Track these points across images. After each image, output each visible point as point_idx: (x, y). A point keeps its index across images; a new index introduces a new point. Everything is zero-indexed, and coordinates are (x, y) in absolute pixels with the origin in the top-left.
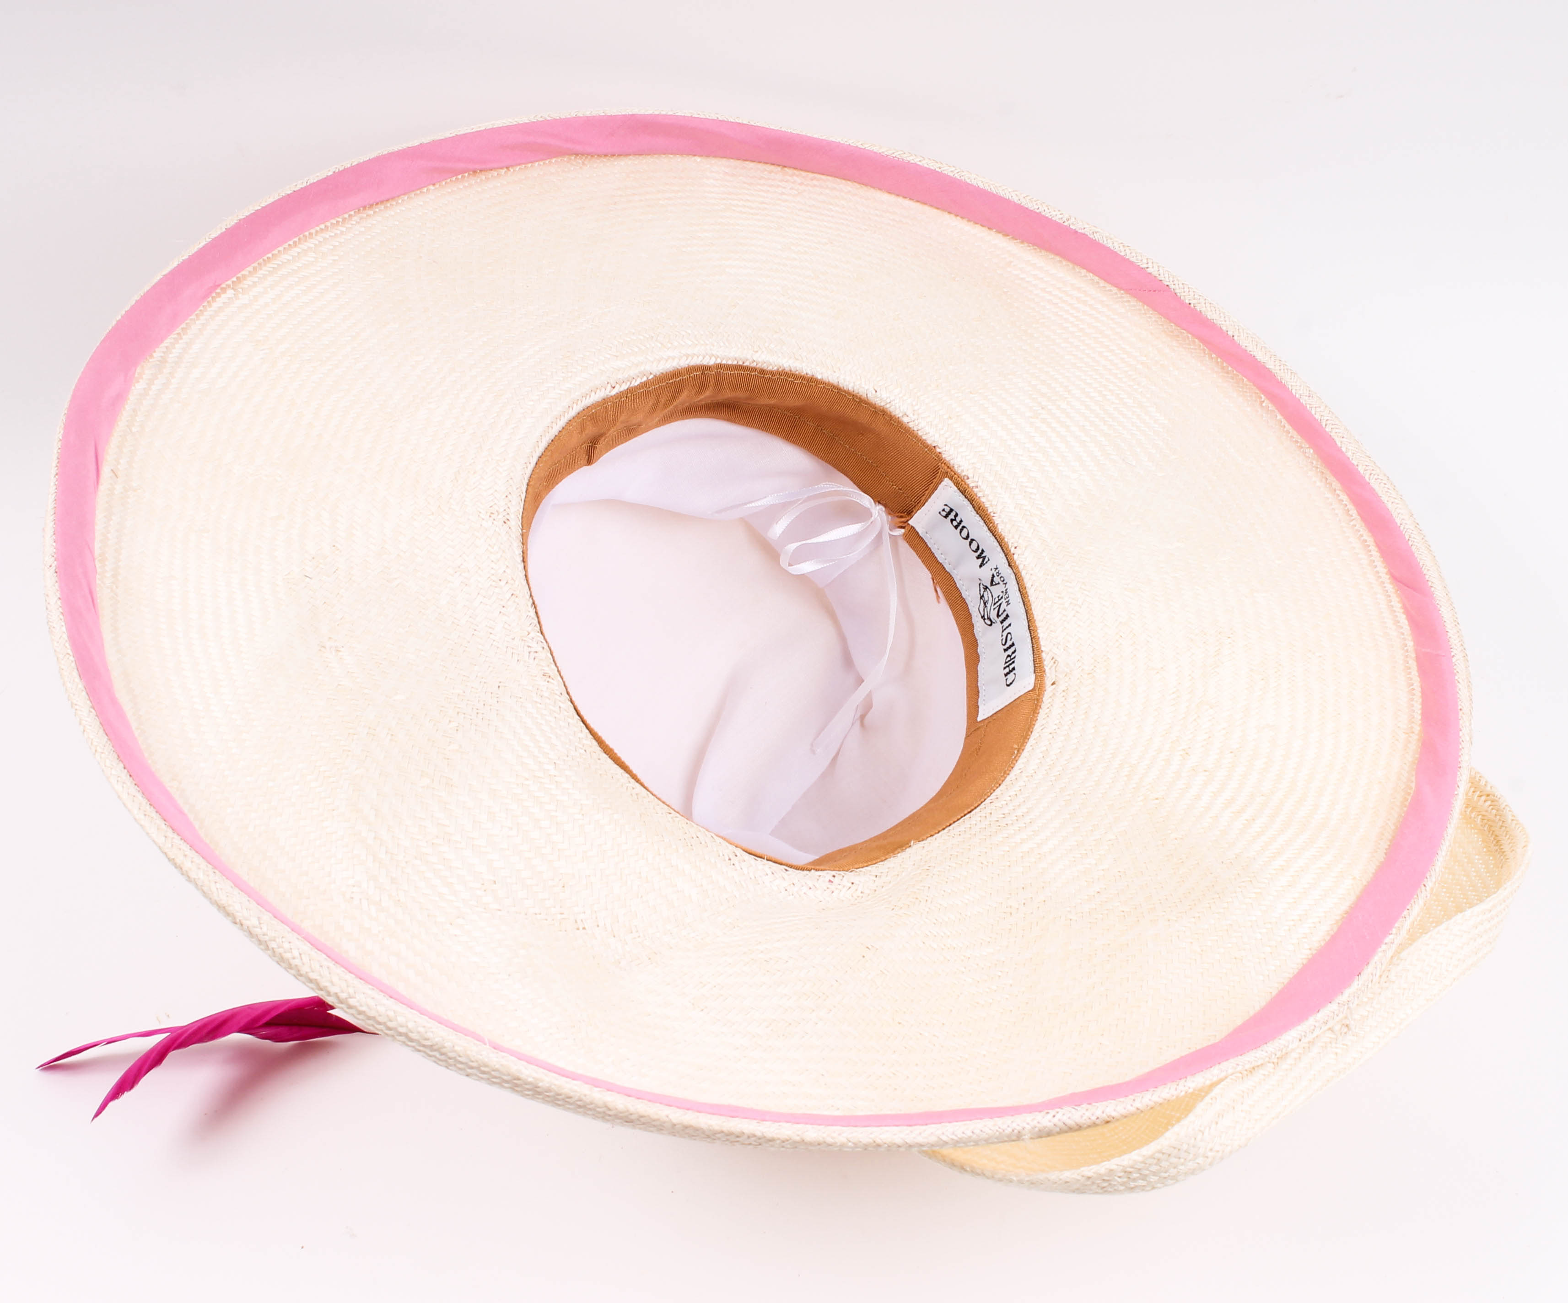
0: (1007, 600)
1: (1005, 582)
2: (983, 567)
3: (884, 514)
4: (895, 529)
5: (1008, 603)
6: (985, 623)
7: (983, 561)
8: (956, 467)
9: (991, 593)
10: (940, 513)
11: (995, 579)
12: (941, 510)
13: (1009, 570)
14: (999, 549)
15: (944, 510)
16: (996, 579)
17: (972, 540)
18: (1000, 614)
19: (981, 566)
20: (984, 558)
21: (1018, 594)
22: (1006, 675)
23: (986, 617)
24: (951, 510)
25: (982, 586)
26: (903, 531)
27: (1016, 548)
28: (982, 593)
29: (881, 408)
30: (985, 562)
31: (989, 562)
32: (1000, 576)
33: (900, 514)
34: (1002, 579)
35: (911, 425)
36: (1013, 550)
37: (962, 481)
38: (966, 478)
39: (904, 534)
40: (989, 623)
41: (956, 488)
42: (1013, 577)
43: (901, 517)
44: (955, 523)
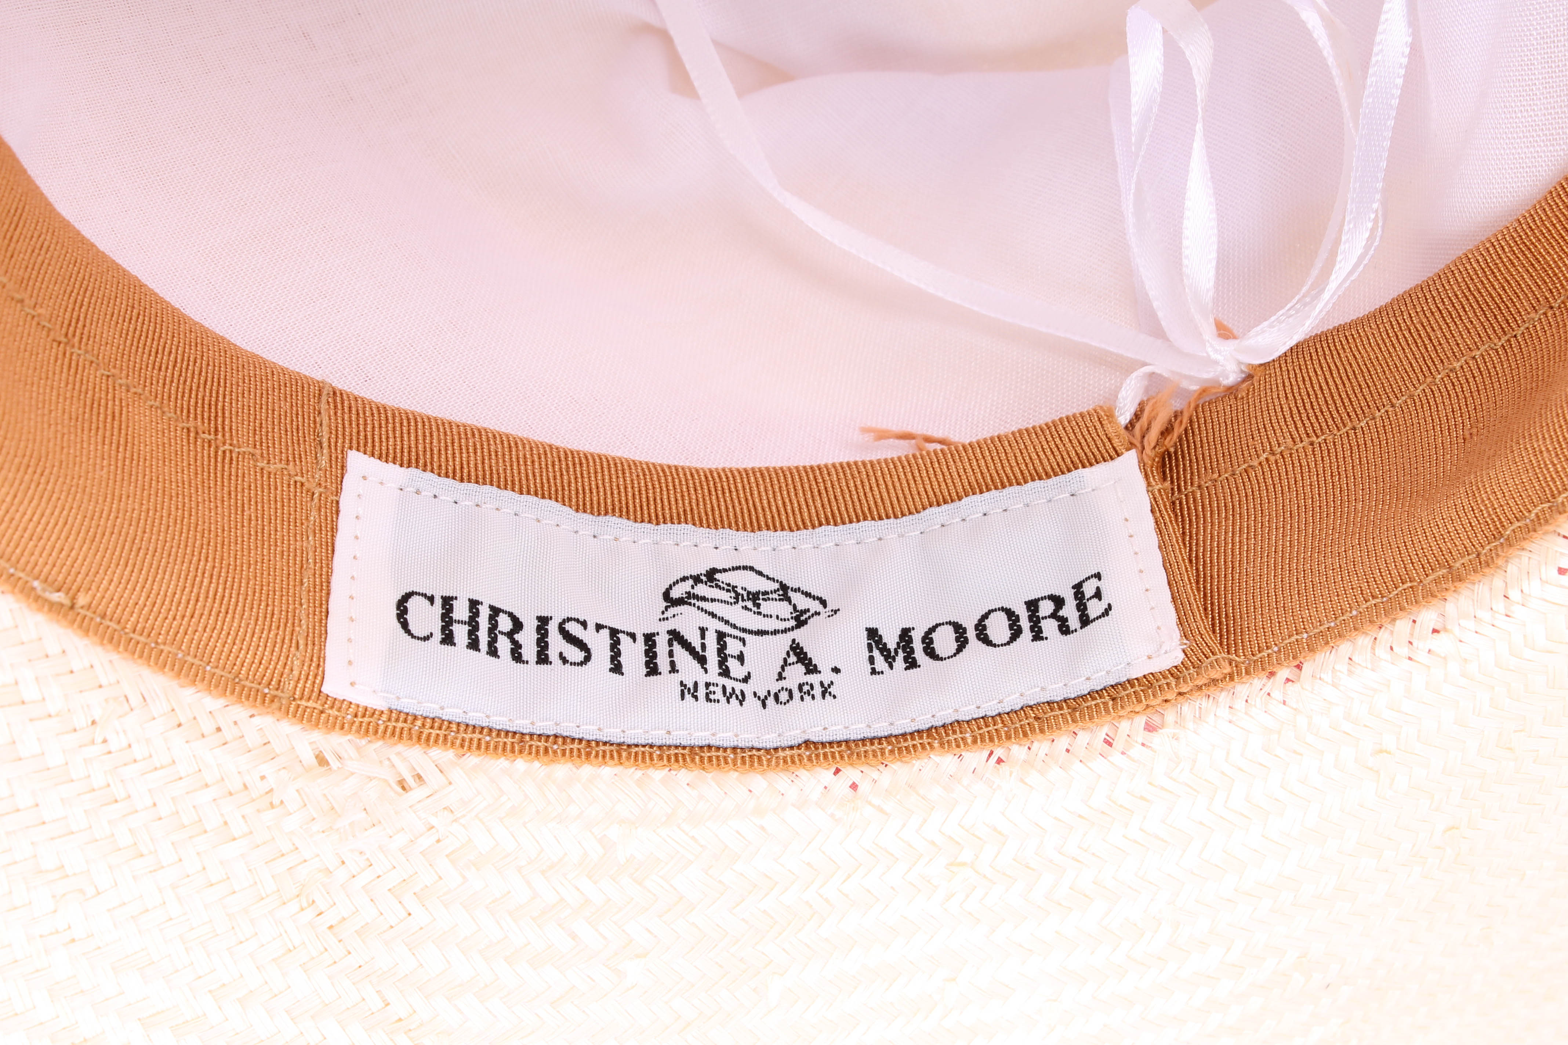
0: (702, 692)
1: (771, 701)
2: (863, 639)
3: (1207, 374)
4: (1147, 390)
5: (688, 691)
6: (684, 579)
7: (884, 650)
8: (1204, 703)
9: (775, 632)
10: (1098, 576)
11: (800, 668)
12: (1103, 584)
13: (795, 736)
14: (881, 729)
15: (1098, 595)
16: (796, 674)
17: (962, 643)
18: (677, 647)
19: (872, 633)
20: (889, 658)
21: (700, 737)
22: (448, 602)
23: (702, 590)
24: (1085, 621)
25: (815, 606)
26: (1124, 419)
27: (854, 786)
28: (796, 597)
29: (1500, 562)
30: (876, 653)
31: (869, 667)
32: (797, 694)
33: (1178, 430)
34: (784, 696)
35: (1402, 625)
36: (851, 773)
37: (1148, 706)
38: (1156, 719)
39: (1110, 415)
40: (675, 594)
41: (1136, 673)
42: (769, 740)
43: (1166, 431)
44: (1046, 608)
